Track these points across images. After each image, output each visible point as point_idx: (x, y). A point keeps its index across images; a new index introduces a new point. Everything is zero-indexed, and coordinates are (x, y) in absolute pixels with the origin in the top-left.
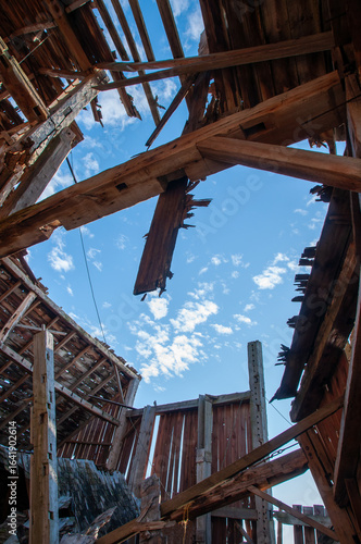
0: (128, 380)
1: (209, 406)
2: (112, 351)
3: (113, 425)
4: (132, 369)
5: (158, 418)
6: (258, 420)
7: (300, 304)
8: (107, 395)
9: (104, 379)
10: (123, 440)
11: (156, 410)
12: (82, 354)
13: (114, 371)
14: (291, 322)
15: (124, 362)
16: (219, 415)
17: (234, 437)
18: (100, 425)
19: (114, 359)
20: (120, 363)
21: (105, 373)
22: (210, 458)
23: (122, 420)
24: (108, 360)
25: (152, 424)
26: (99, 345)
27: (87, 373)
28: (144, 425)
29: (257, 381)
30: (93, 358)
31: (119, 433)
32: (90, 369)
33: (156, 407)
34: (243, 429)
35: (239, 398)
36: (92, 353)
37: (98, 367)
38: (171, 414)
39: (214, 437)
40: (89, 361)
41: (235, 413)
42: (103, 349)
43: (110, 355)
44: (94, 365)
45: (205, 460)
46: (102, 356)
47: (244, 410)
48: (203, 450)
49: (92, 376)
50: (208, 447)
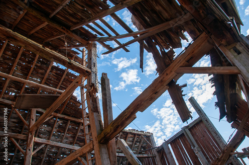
0: (149, 137)
1: (187, 130)
2: (137, 131)
3: (154, 157)
4: (147, 132)
5: (169, 145)
6: (209, 125)
7: (214, 87)
8: (144, 148)
9: (140, 142)
10: (161, 161)
11: (167, 143)
12: (127, 138)
13: (142, 137)
14: (214, 94)
15: (143, 132)
16: (193, 131)
17: (204, 136)
18: (148, 160)
19: (140, 133)
20: (143, 133)
21: (139, 140)
22: (200, 149)
23: (156, 153)
24: (138, 135)
25: (169, 149)
26: (131, 131)
27: (133, 144)
28: (166, 151)
29: (200, 112)
30: (131, 137)
31: (158, 159)
32: (133, 142)
33: (166, 142)
34: (205, 132)
35: (197, 121)
36: (130, 135)
37: (135, 139)
38: (174, 141)
39: (196, 141)
40: (131, 139)
41: (199, 128)
42: (134, 132)
43: (137, 133)
44: (134, 139)
45: (198, 151)
46: (135, 135)
47: (202, 125)
48: (195, 148)
49: (135, 144)
50: (197, 146)
